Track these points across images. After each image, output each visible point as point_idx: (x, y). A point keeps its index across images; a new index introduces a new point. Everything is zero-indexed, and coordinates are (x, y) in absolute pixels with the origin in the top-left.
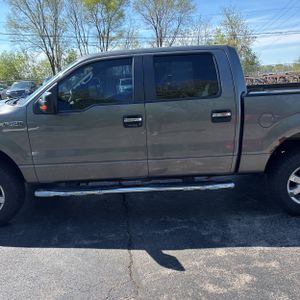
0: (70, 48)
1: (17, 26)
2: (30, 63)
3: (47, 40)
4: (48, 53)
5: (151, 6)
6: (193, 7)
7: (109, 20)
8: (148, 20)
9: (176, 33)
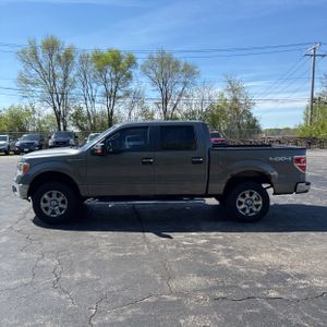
0: (77, 104)
1: (27, 82)
2: (36, 117)
3: (55, 96)
4: (55, 108)
5: (158, 70)
6: (198, 73)
7: (117, 81)
8: (154, 82)
9: (180, 95)
